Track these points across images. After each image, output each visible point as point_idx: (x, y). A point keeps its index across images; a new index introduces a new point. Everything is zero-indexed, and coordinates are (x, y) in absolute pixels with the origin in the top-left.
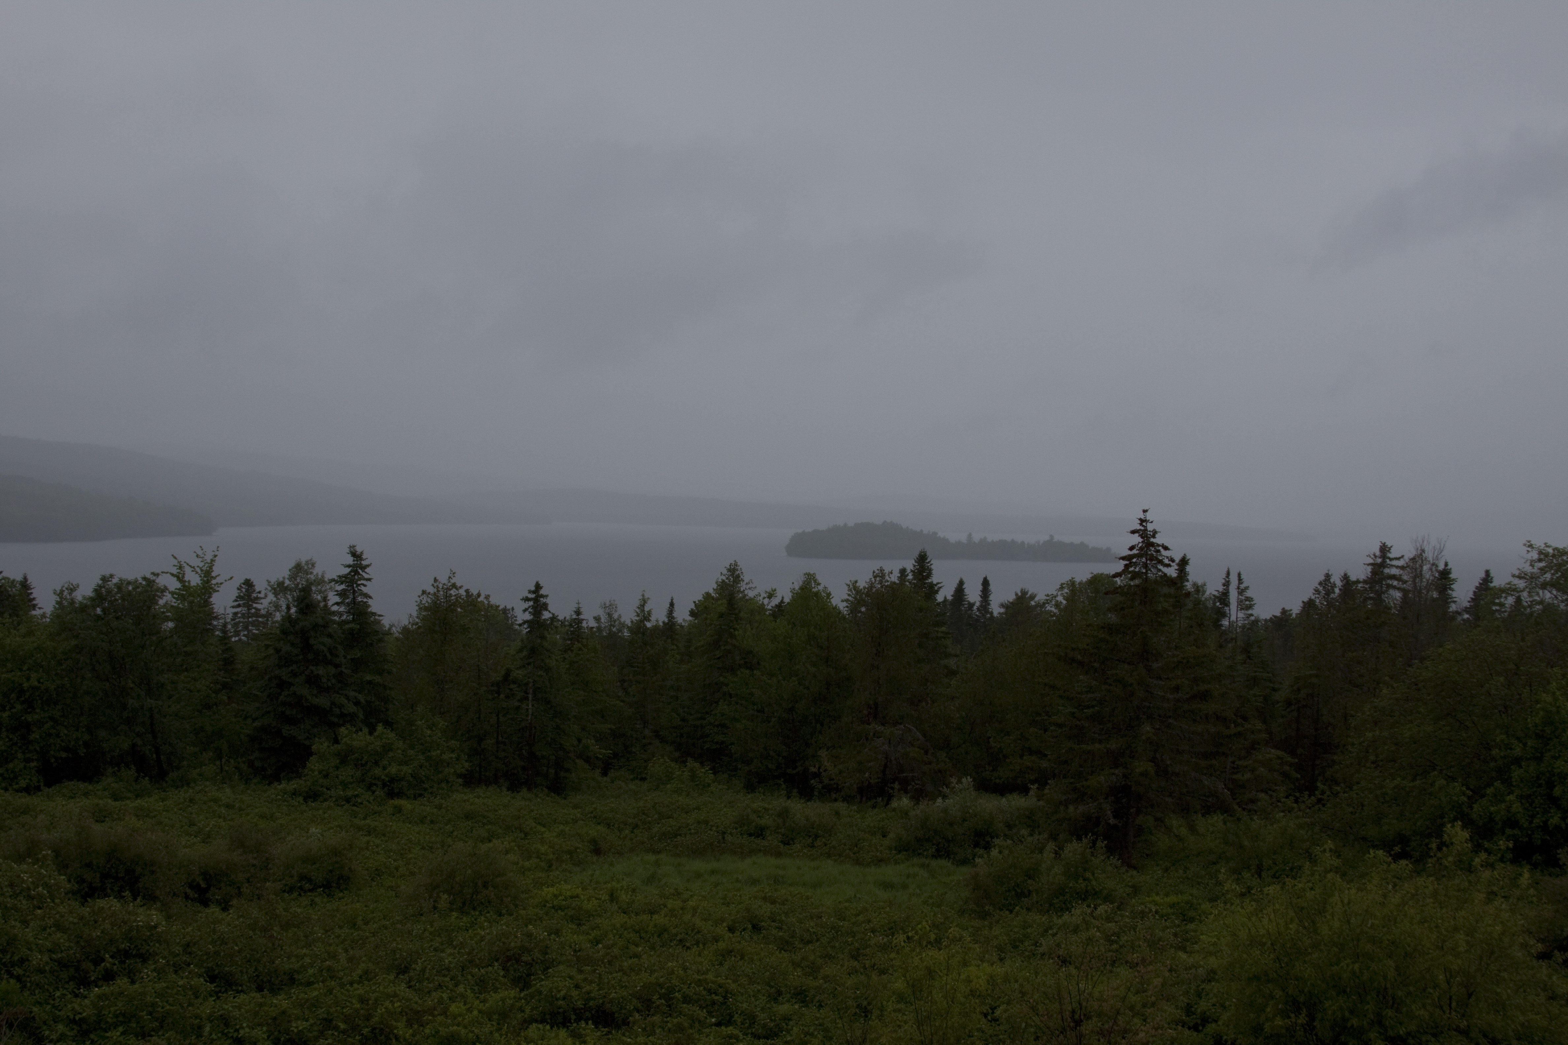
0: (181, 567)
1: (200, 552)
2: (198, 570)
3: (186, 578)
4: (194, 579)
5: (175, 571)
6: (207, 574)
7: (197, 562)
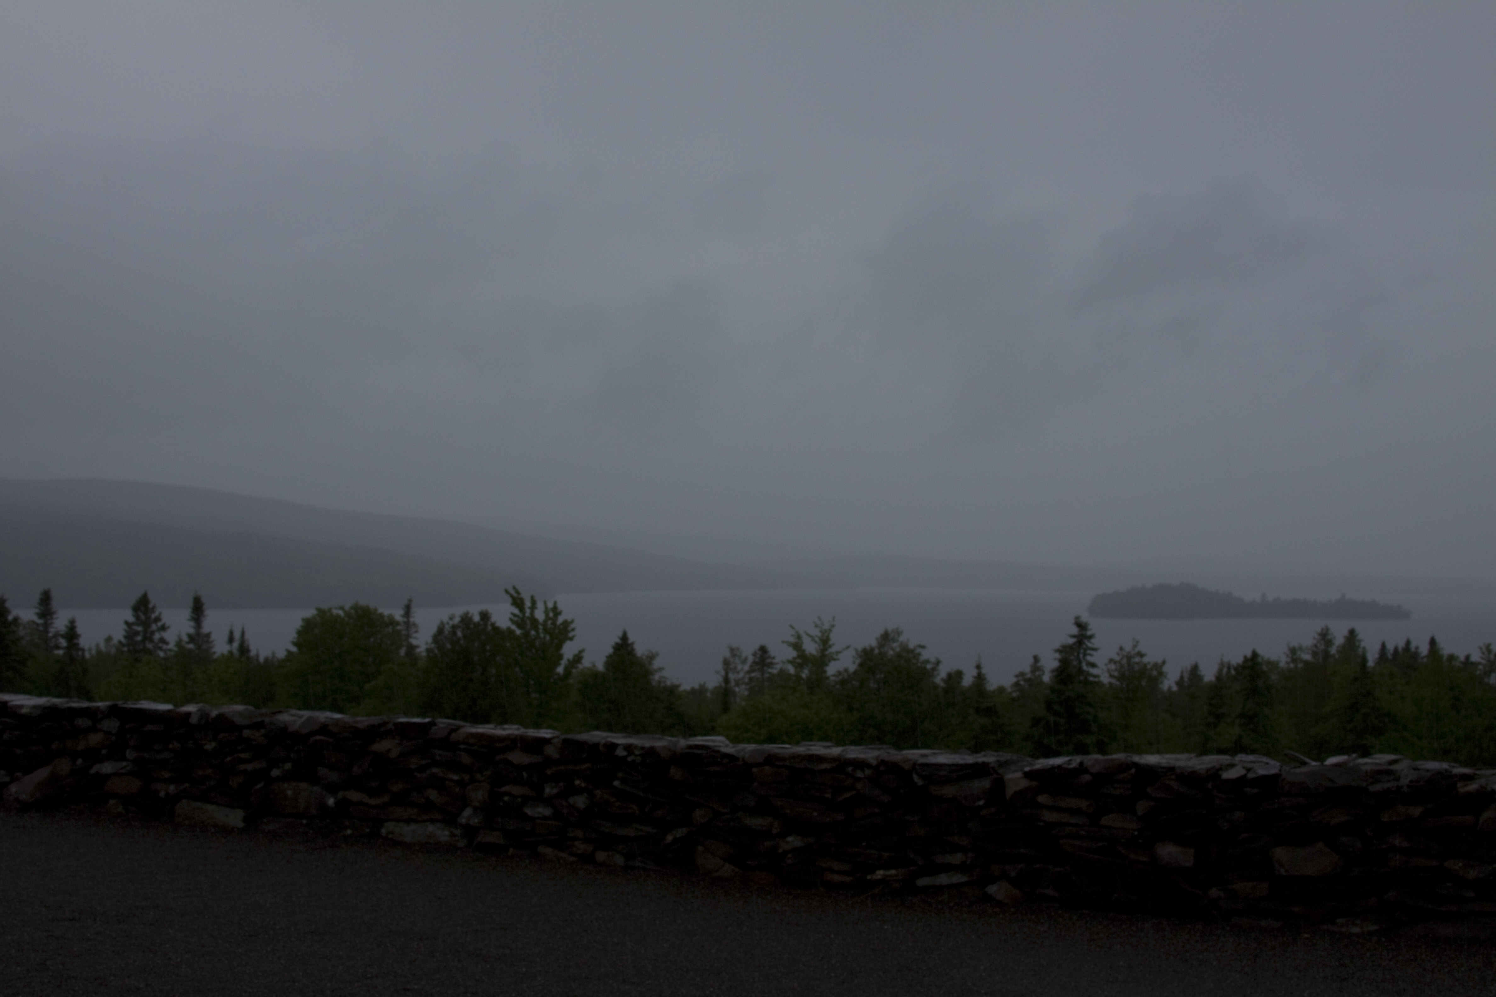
0: (799, 637)
1: (819, 623)
2: (817, 639)
3: (805, 647)
4: (811, 648)
5: (793, 640)
6: (825, 642)
7: (816, 632)
